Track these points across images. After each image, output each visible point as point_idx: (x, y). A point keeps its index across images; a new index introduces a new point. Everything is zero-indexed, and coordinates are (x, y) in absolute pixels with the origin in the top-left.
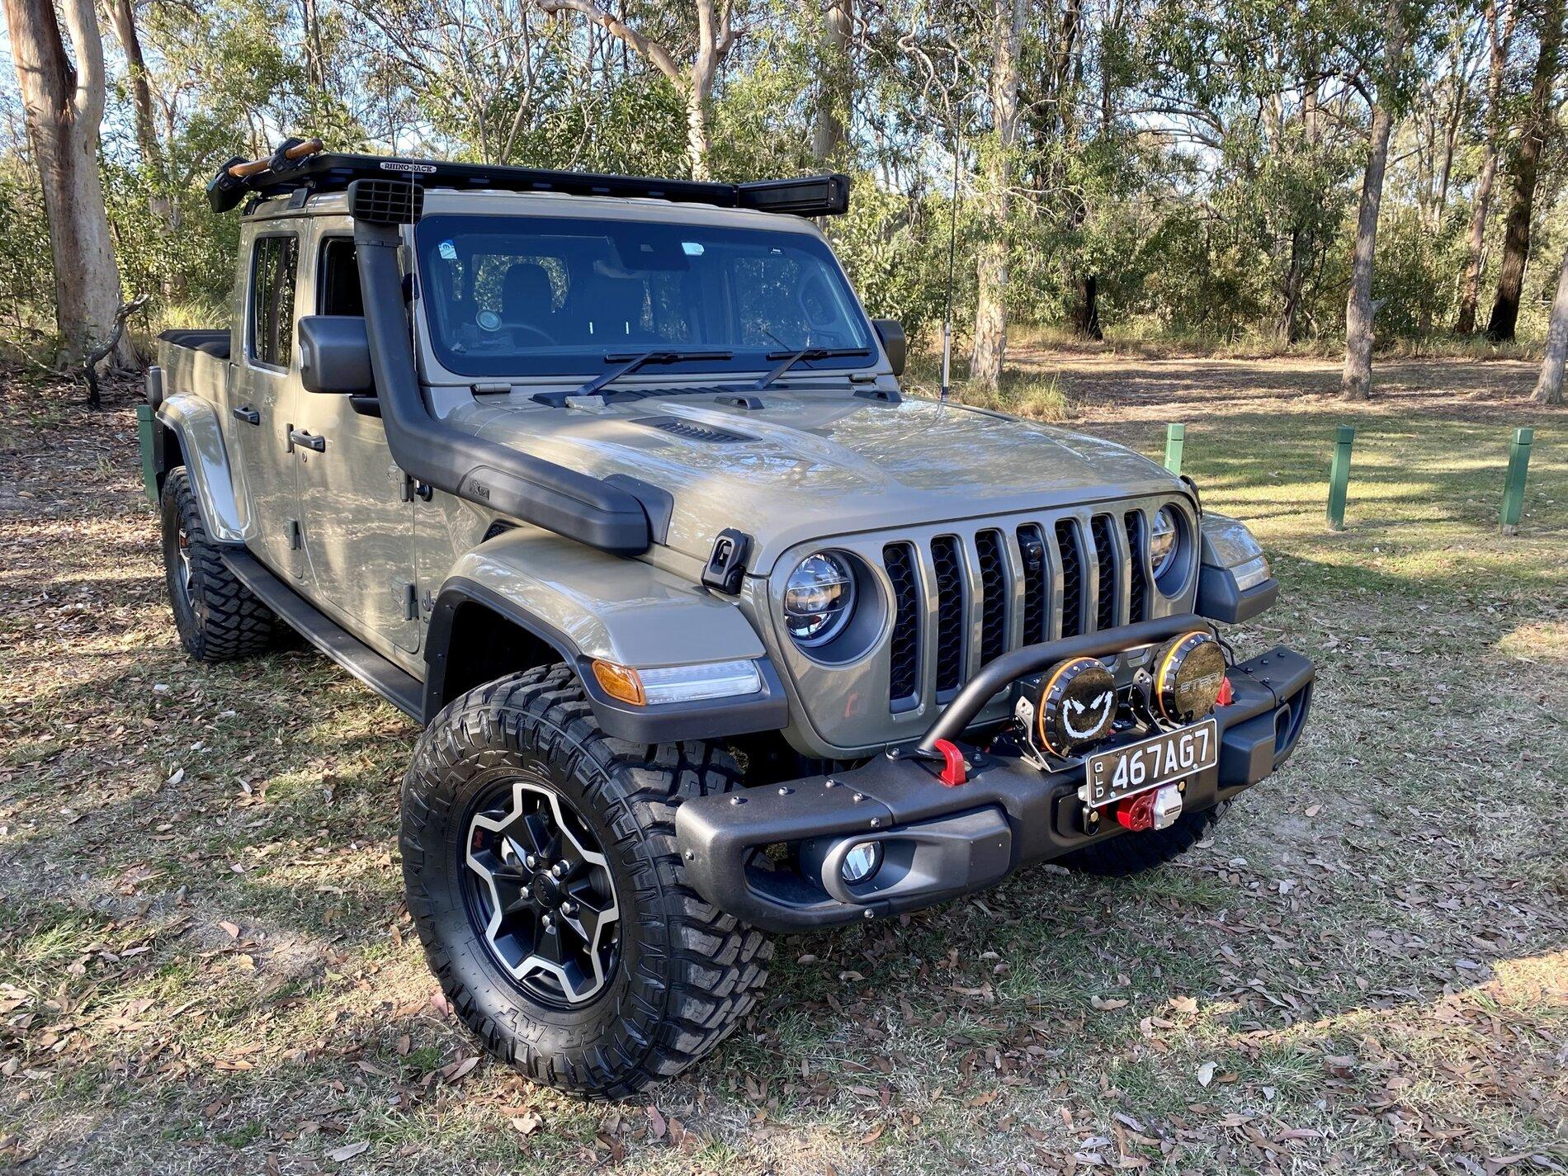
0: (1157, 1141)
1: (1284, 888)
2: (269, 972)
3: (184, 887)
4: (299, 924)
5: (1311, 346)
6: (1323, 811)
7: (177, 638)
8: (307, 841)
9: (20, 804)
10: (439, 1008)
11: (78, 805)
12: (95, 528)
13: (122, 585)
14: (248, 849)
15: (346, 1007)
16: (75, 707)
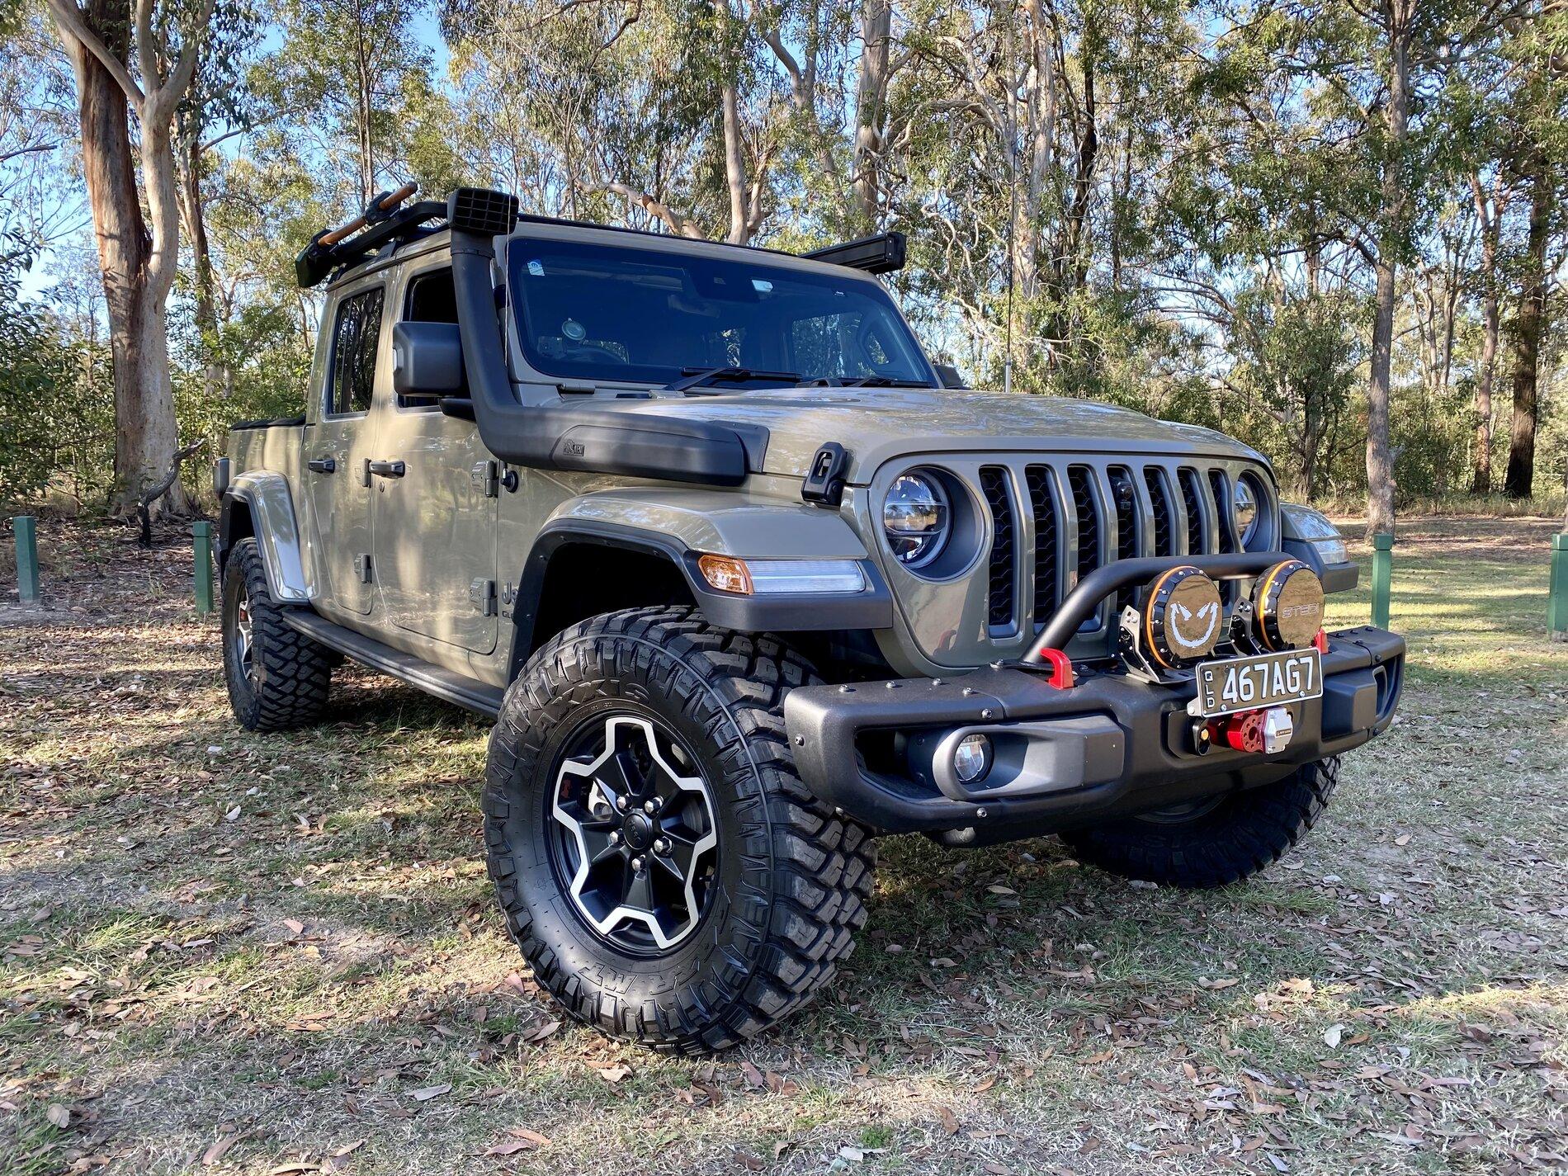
0: (1291, 1091)
1: (1385, 899)
2: (336, 961)
3: (245, 895)
4: (365, 923)
5: (1330, 504)
6: (1414, 841)
7: (230, 713)
8: (369, 862)
9: (76, 834)
10: (515, 987)
11: (135, 835)
12: (146, 633)
13: (173, 674)
14: (308, 867)
15: (417, 985)
16: (130, 764)
